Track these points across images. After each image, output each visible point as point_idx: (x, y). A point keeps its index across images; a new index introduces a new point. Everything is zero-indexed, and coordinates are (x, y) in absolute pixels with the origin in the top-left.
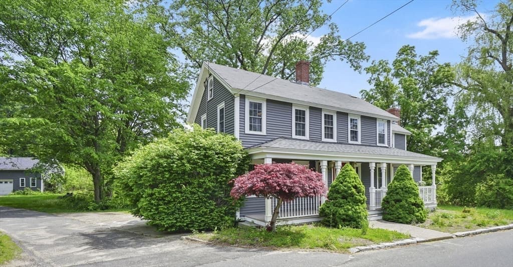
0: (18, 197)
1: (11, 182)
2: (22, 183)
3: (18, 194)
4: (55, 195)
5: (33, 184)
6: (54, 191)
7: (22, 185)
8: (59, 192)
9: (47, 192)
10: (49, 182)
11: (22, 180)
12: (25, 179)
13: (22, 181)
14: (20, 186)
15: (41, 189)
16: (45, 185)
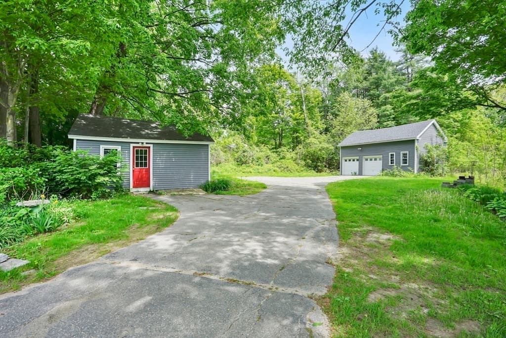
0: (387, 180)
1: (380, 159)
2: (391, 160)
3: (386, 175)
4: (434, 178)
5: (405, 161)
6: (432, 172)
7: (391, 163)
8: (441, 175)
9: (422, 173)
10: (426, 159)
11: (392, 155)
12: (394, 153)
13: (391, 158)
14: (390, 164)
15: (413, 169)
16: (420, 163)
